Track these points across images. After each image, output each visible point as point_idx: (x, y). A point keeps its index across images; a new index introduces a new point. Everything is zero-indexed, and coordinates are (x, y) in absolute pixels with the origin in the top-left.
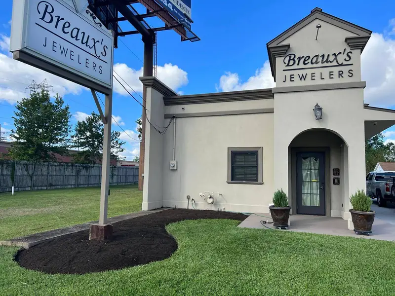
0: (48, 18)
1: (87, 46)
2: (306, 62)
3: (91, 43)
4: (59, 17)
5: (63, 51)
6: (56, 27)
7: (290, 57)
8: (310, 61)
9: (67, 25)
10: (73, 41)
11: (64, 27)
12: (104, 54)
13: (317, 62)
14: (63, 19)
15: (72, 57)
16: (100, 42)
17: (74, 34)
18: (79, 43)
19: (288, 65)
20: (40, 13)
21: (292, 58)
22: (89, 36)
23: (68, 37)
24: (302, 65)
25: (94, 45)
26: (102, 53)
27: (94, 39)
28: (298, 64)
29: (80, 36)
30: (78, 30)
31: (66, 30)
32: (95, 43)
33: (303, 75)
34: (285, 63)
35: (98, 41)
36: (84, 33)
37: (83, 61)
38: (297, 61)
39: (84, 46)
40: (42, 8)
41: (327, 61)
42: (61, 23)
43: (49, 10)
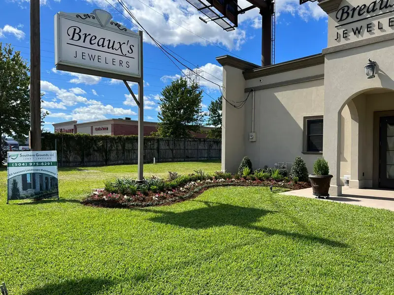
0: (76, 37)
1: (113, 49)
2: (361, 12)
3: (117, 46)
4: (86, 34)
5: (92, 58)
6: (84, 42)
7: (343, 10)
8: (365, 10)
9: (94, 38)
10: (100, 48)
11: (91, 40)
12: (130, 51)
13: (373, 10)
14: (90, 35)
15: (100, 60)
16: (126, 43)
17: (100, 43)
18: (105, 49)
19: (341, 20)
20: (69, 35)
21: (345, 11)
22: (114, 42)
23: (95, 46)
24: (356, 17)
25: (120, 47)
26: (128, 51)
27: (120, 43)
28: (352, 17)
29: (106, 43)
30: (104, 39)
31: (92, 42)
32: (120, 45)
33: (357, 29)
34: (338, 18)
35: (124, 43)
36: (110, 40)
37: (110, 61)
38: (351, 13)
39: (110, 50)
40: (71, 32)
41: (386, 7)
42: (88, 38)
43: (78, 31)
